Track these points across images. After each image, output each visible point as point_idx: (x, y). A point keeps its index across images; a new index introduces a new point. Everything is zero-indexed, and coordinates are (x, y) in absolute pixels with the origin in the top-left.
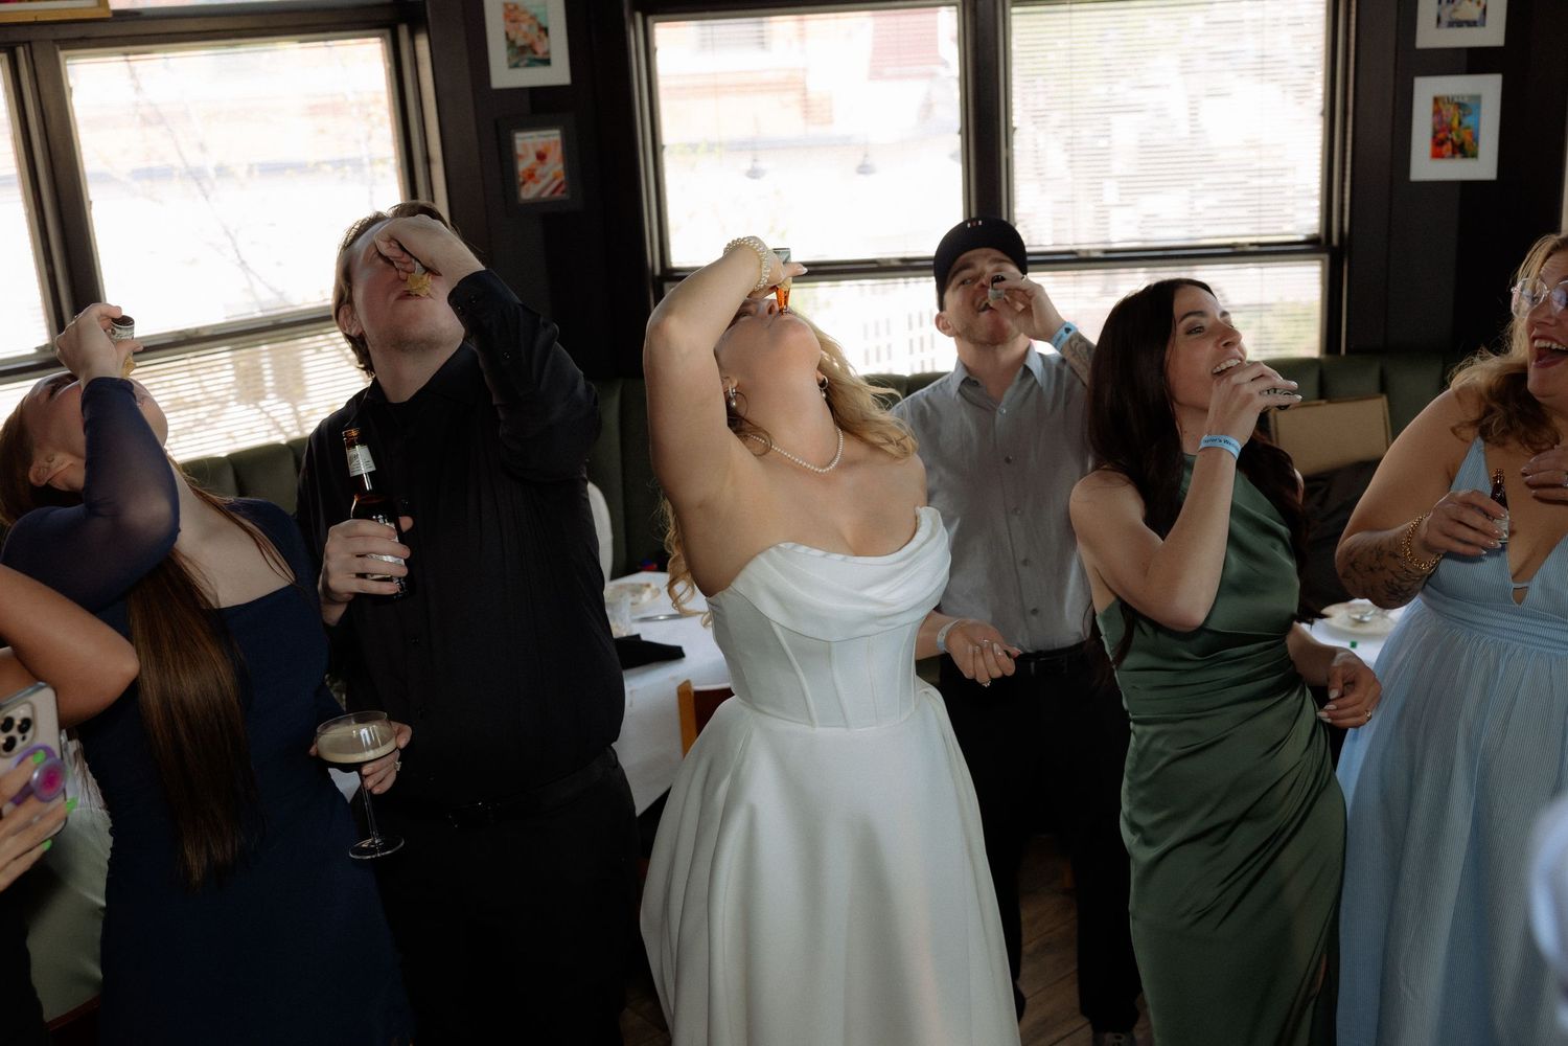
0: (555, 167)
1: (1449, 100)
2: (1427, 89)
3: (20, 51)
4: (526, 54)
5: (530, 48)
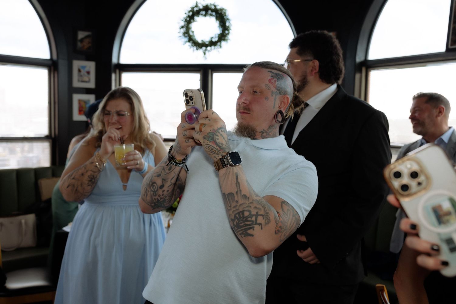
1: (82, 101)
2: (76, 98)
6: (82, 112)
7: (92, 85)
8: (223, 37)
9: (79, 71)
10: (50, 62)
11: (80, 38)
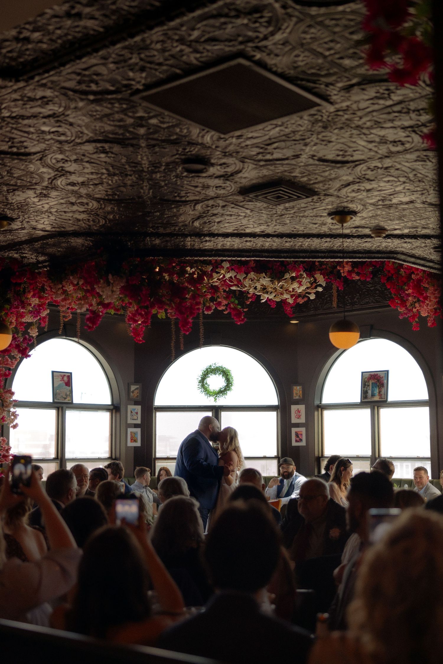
2: (129, 430)
6: (133, 440)
7: (139, 422)
8: (228, 388)
9: (131, 412)
10: (112, 407)
11: (132, 390)
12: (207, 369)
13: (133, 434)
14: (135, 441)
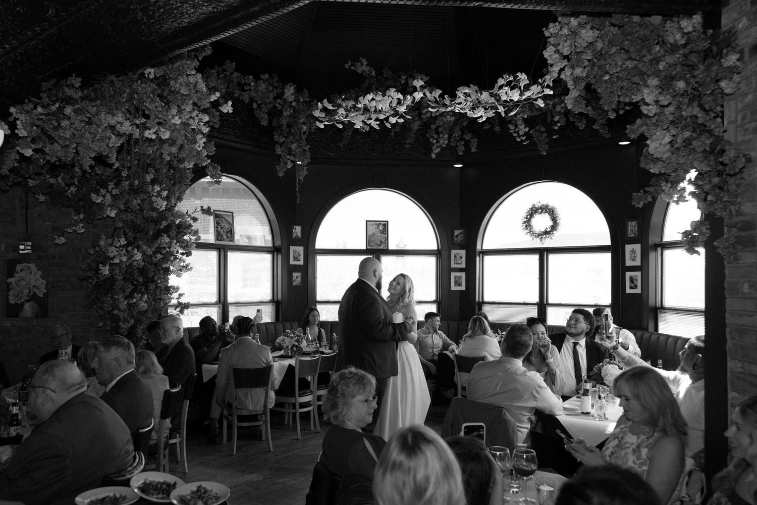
0: (299, 279)
1: (457, 276)
2: (453, 274)
3: (222, 250)
4: (296, 259)
5: (297, 258)
7: (463, 266)
8: (554, 227)
9: (455, 256)
10: (437, 252)
11: (455, 235)
12: (531, 209)
13: (457, 278)
14: (460, 285)
